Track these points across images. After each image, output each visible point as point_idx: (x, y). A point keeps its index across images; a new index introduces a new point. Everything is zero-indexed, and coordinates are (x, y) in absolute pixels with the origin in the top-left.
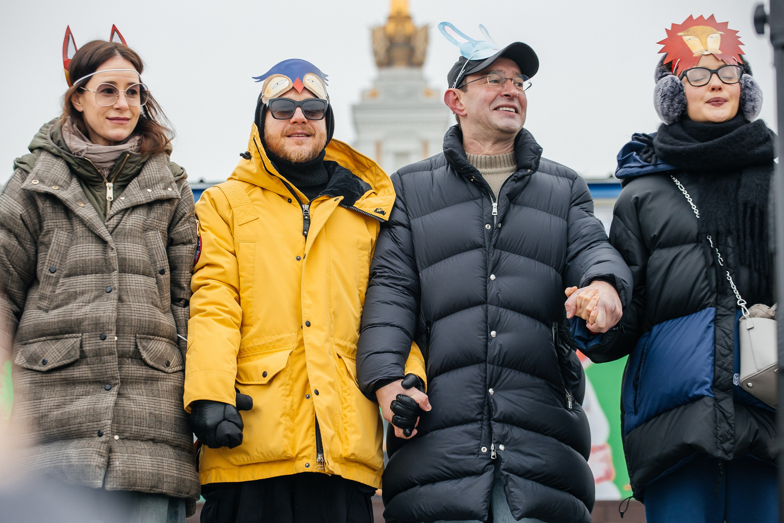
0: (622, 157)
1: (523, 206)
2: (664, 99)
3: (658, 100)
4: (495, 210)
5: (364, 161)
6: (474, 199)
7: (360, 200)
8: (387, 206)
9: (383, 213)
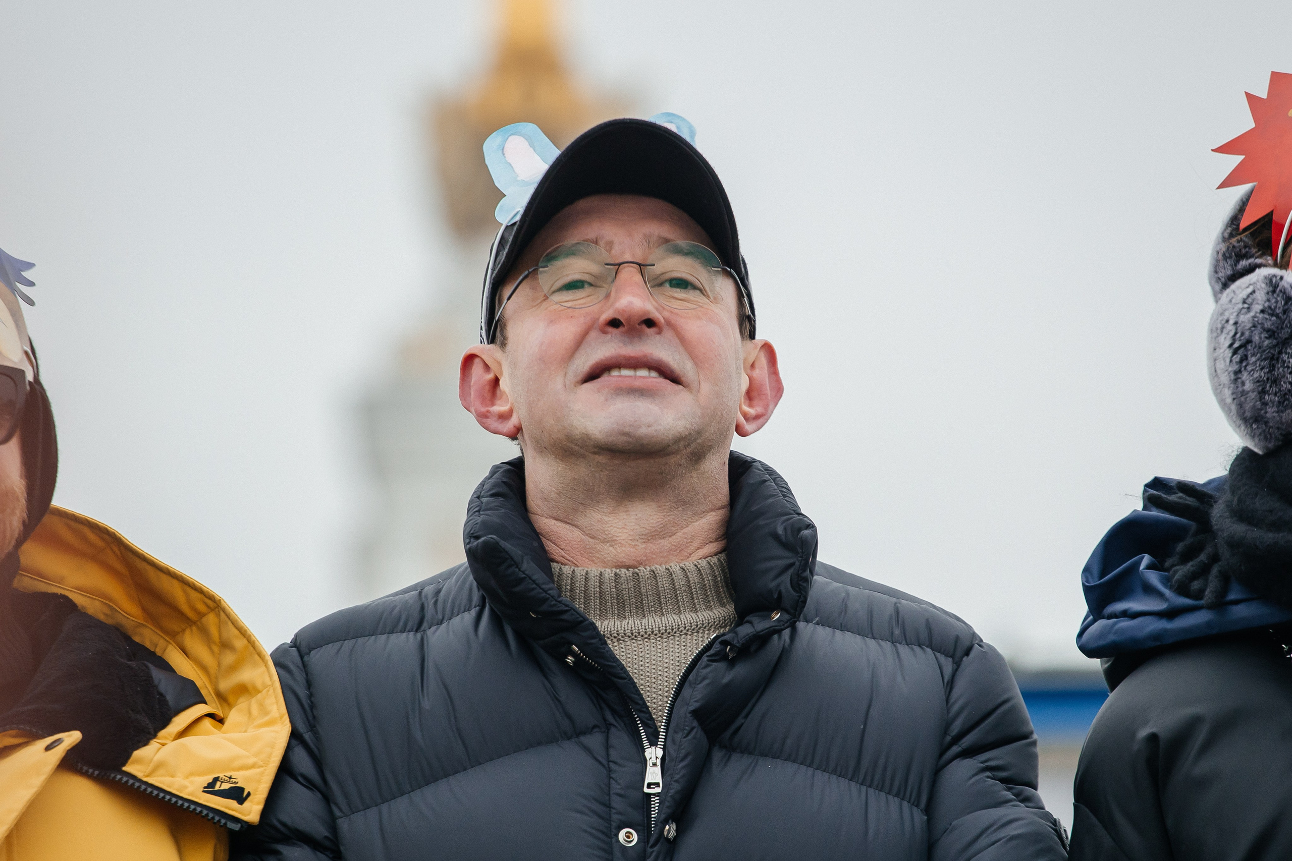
0: (1102, 576)
1: (764, 754)
2: (1244, 358)
3: (1221, 365)
4: (653, 774)
5: (178, 594)
6: (576, 732)
7: (154, 745)
8: (253, 766)
9: (238, 794)
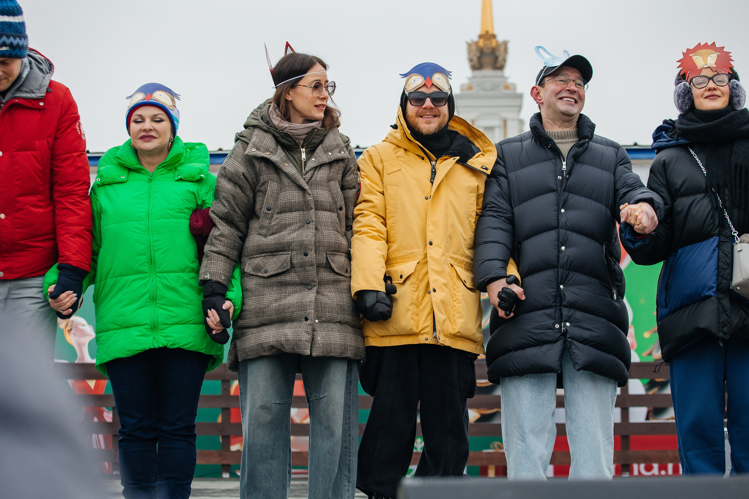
0: (656, 135)
1: (584, 164)
2: (679, 97)
3: (675, 99)
4: (564, 167)
5: (477, 133)
6: (550, 159)
7: (472, 159)
8: (489, 164)
9: (486, 169)
